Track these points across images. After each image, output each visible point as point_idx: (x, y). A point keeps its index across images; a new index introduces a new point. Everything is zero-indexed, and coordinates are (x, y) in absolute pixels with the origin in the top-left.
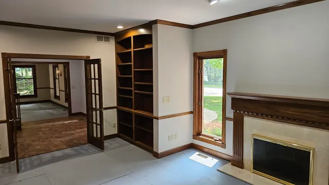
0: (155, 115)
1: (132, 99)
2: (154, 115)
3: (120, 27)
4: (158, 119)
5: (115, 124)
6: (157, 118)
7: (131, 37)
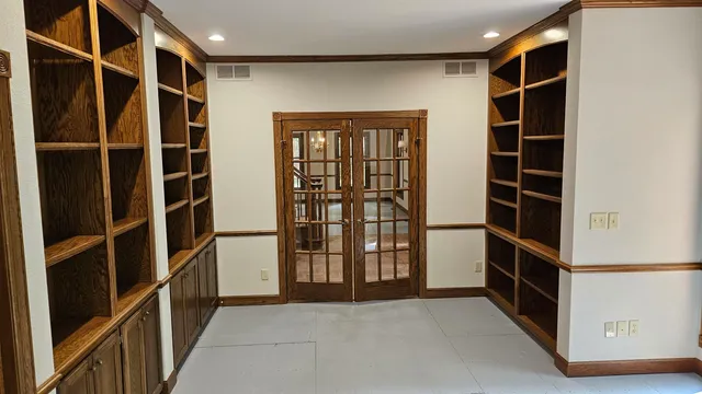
0: (563, 258)
1: (514, 210)
2: (561, 259)
3: (492, 36)
4: (569, 271)
5: (479, 265)
6: (568, 269)
7: (519, 58)
